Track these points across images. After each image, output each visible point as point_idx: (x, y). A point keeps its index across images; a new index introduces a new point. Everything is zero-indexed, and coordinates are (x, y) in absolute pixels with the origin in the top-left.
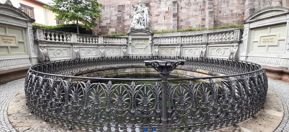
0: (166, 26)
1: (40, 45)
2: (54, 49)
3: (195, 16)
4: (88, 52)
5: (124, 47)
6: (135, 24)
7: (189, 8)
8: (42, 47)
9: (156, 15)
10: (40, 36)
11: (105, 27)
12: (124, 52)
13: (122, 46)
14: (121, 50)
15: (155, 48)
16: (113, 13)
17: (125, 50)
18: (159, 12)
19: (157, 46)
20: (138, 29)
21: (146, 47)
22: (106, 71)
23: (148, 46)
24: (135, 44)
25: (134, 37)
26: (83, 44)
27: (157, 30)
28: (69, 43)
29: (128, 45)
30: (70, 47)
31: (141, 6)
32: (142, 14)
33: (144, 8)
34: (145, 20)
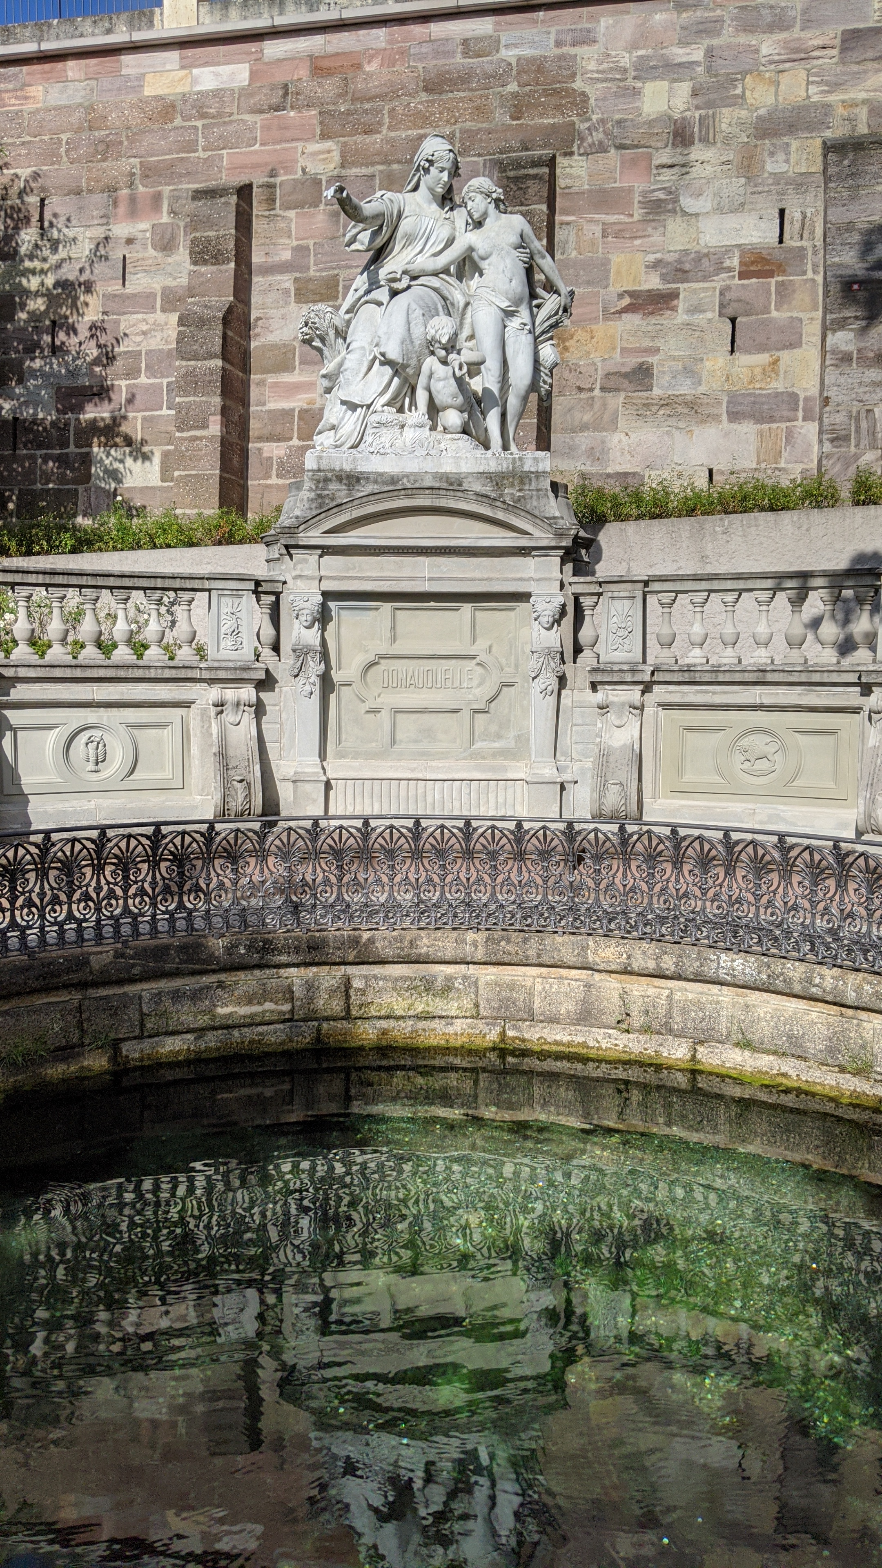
5: (231, 695)
6: (375, 418)
9: (627, 301)
11: (41, 428)
12: (224, 757)
13: (208, 685)
14: (195, 723)
15: (605, 708)
16: (133, 279)
17: (242, 730)
18: (670, 257)
19: (630, 686)
20: (398, 479)
21: (492, 700)
23: (522, 680)
24: (363, 658)
25: (354, 571)
27: (639, 478)
29: (281, 670)
31: (446, 202)
32: (456, 293)
33: (480, 224)
34: (492, 365)
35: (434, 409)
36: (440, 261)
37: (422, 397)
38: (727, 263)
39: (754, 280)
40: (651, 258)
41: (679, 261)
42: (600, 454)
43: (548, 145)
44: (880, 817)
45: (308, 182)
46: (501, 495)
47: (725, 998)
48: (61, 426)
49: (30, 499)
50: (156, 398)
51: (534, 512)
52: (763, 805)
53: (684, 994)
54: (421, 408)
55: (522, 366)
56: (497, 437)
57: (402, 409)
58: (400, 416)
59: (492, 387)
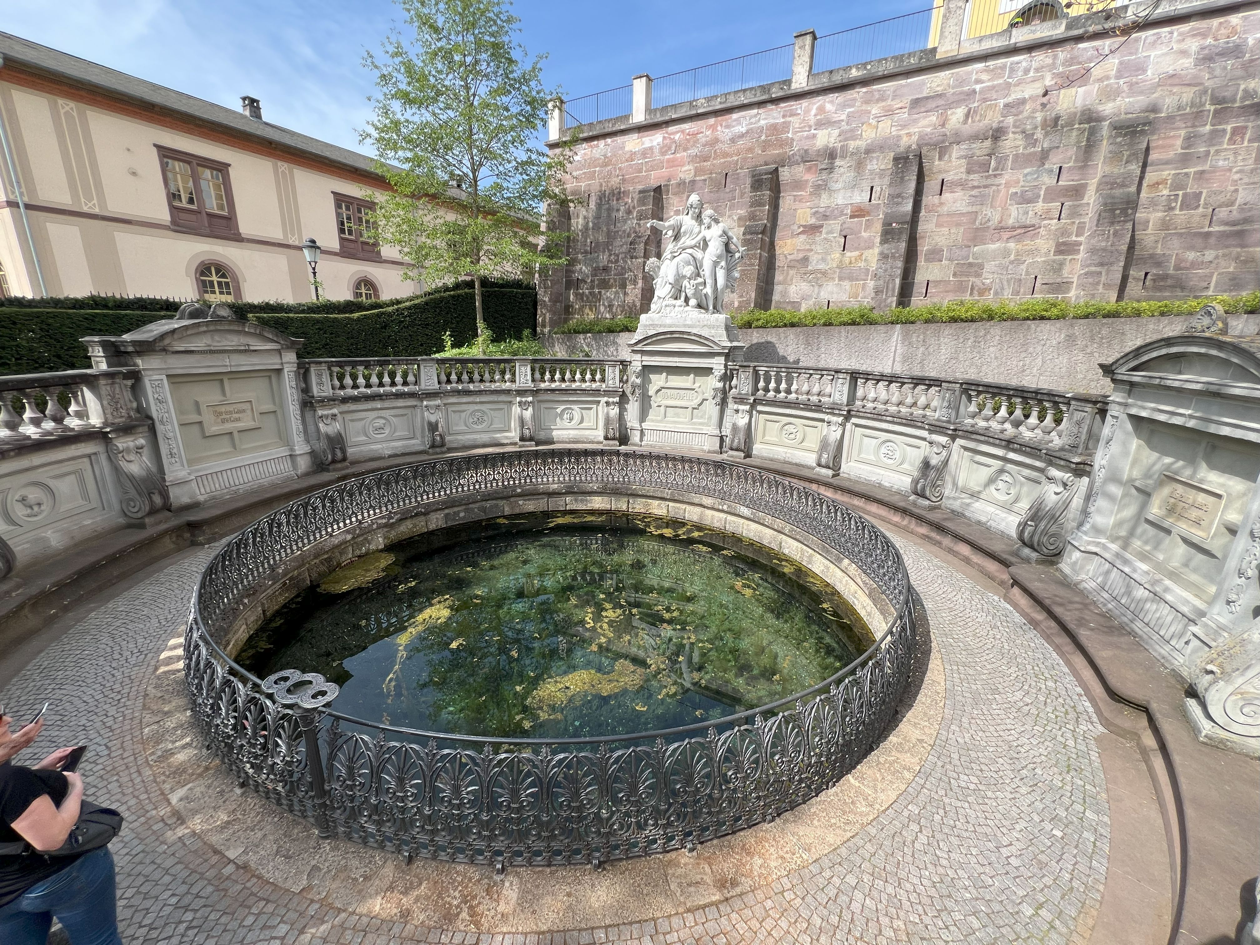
0: (846, 284)
1: (320, 412)
2: (364, 418)
3: (1013, 228)
4: (475, 419)
5: (611, 400)
6: (666, 303)
7: (986, 186)
8: (327, 417)
9: (801, 229)
10: (320, 384)
11: (586, 282)
12: (608, 421)
13: (604, 396)
14: (600, 408)
15: (737, 411)
16: (618, 225)
17: (614, 411)
18: (821, 210)
19: (746, 404)
20: (670, 326)
21: (700, 405)
22: (516, 502)
23: (710, 398)
24: (656, 388)
25: (653, 358)
26: (458, 392)
27: (799, 304)
28: (412, 395)
29: (628, 392)
30: (414, 407)
31: (699, 218)
32: (699, 254)
33: (709, 228)
34: (709, 282)
35: (687, 300)
36: (693, 243)
37: (683, 294)
38: (845, 211)
39: (856, 219)
40: (814, 210)
41: (825, 212)
42: (784, 294)
43: (775, 162)
44: (823, 461)
45: (682, 183)
46: (705, 333)
47: (742, 521)
48: (592, 281)
49: (582, 308)
50: (624, 270)
51: (716, 340)
52: (790, 451)
53: (730, 518)
54: (683, 298)
55: (721, 282)
56: (711, 308)
57: (676, 299)
58: (674, 302)
59: (708, 290)
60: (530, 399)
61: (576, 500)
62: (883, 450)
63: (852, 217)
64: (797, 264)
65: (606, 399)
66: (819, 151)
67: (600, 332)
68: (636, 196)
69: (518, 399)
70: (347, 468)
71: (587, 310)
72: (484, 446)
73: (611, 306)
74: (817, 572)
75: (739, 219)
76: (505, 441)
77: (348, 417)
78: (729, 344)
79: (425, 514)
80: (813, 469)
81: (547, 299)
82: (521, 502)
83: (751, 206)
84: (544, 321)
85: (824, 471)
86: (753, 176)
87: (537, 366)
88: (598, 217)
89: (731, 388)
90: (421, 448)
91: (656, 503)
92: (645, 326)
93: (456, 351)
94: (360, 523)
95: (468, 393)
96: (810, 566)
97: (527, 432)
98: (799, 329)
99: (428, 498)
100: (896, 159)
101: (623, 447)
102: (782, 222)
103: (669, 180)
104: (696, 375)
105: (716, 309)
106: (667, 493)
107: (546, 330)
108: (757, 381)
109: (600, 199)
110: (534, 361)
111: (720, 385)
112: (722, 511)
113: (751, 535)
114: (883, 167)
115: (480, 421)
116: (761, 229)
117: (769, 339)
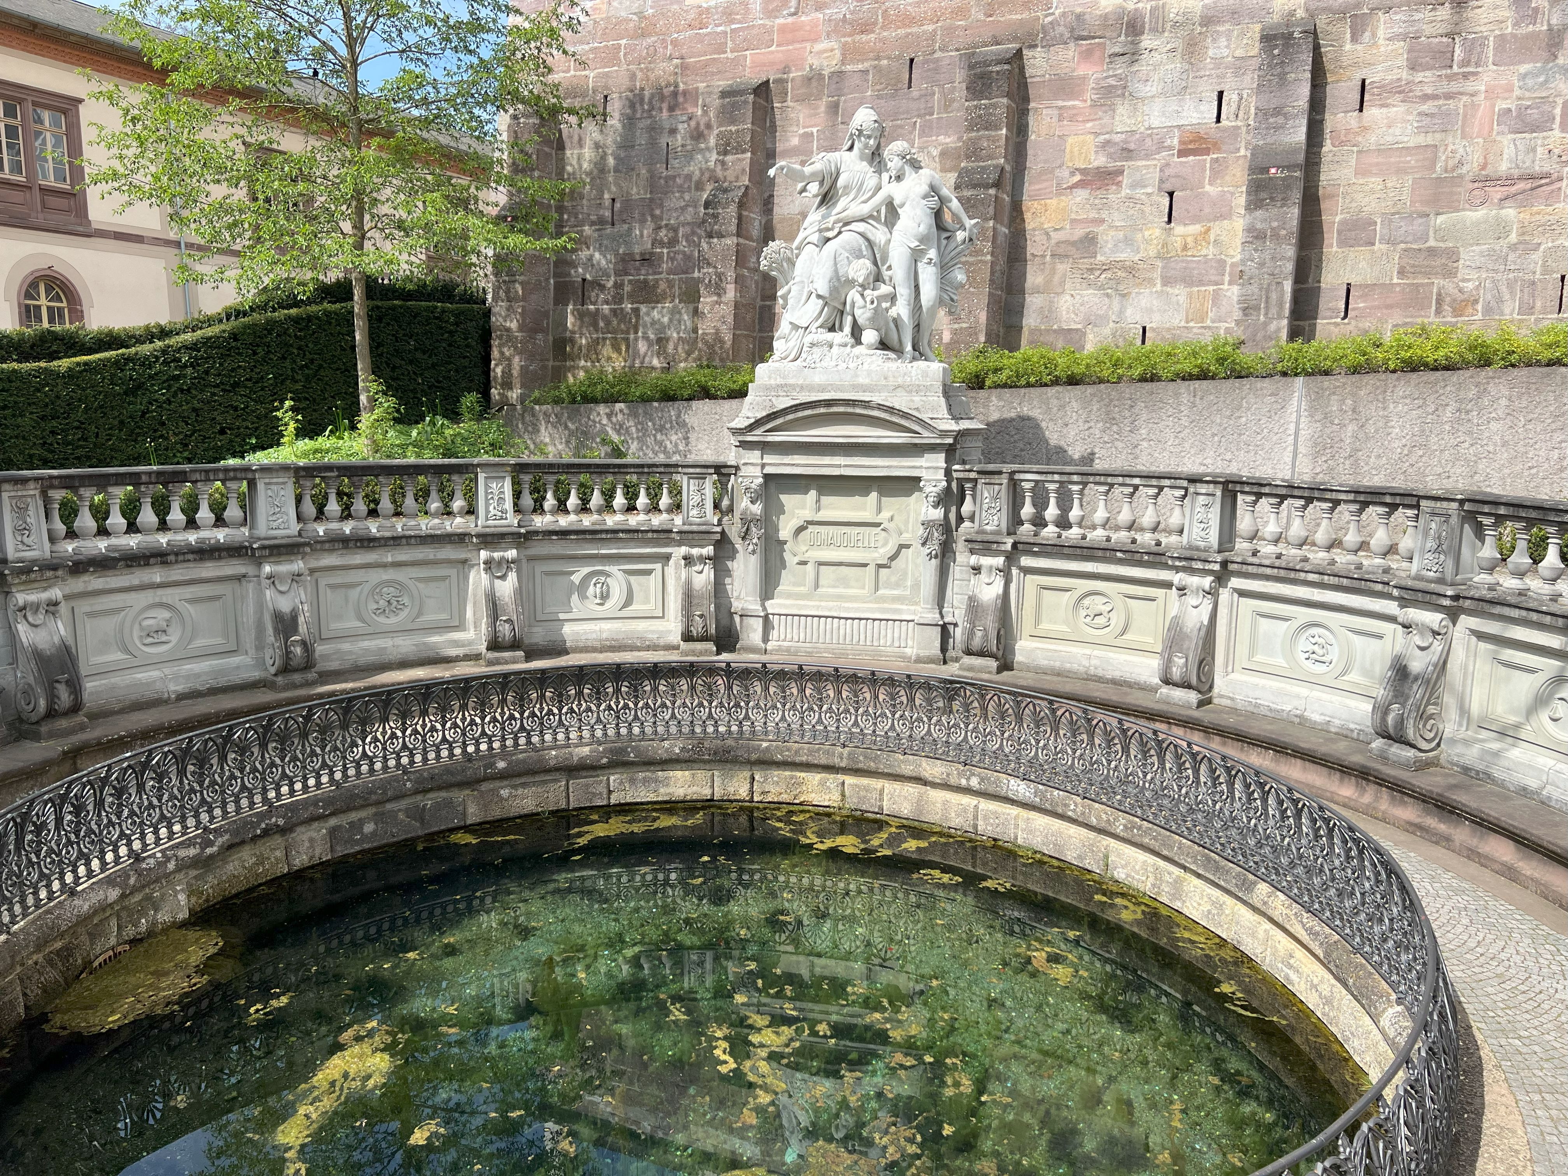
0: (1179, 293)
1: (21, 598)
2: (122, 609)
3: (1510, 180)
4: (383, 603)
5: (695, 551)
6: (808, 339)
7: (1448, 96)
8: (35, 607)
9: (1077, 178)
10: (23, 530)
11: (602, 287)
12: (689, 597)
13: (680, 544)
14: (670, 570)
15: (977, 570)
16: (674, 163)
17: (703, 577)
18: (1117, 138)
19: (997, 553)
20: (823, 389)
21: (893, 558)
22: (495, 792)
23: (917, 544)
24: (795, 523)
25: (787, 459)
26: (345, 543)
27: (1082, 334)
28: (235, 551)
29: (734, 533)
30: (240, 578)
31: (875, 157)
32: (879, 234)
33: (899, 178)
34: (904, 293)
35: (856, 333)
36: (866, 209)
37: (848, 321)
38: (1168, 142)
39: (1191, 158)
40: (1102, 138)
41: (1125, 142)
42: (1048, 313)
43: (1015, 39)
44: (1176, 673)
45: (814, 78)
46: (900, 402)
47: (1014, 811)
48: (618, 286)
49: (594, 345)
50: (690, 263)
51: (924, 417)
52: (1098, 652)
53: (987, 806)
54: (847, 329)
55: (929, 292)
56: (909, 348)
57: (832, 329)
58: (830, 336)
59: (902, 310)
60: (512, 554)
61: (632, 781)
62: (1303, 644)
63: (1182, 153)
64: (1072, 251)
65: (683, 550)
66: (1106, 17)
67: (645, 400)
68: (716, 102)
69: (484, 555)
70: (82, 728)
71: (607, 350)
72: (404, 664)
73: (662, 341)
74: (1195, 915)
75: (943, 154)
76: (453, 652)
77: (84, 606)
78: (953, 426)
79: (283, 831)
80: (1154, 690)
81: (513, 325)
82: (504, 793)
83: (970, 129)
84: (507, 373)
85: (1179, 694)
86: (971, 67)
87: (526, 478)
88: (626, 144)
89: (960, 519)
90: (256, 674)
91: (814, 778)
92: (768, 388)
93: (306, 444)
94: (137, 858)
95: (366, 542)
96: (1177, 905)
97: (505, 630)
98: (1090, 390)
99: (292, 792)
100: (1268, 39)
101: (725, 656)
102: (1035, 162)
103: (786, 70)
104: (882, 494)
105: (919, 352)
106: (840, 756)
107: (514, 395)
108: (1016, 504)
109: (632, 105)
110: (521, 468)
111: (938, 514)
112: (967, 791)
113: (1037, 842)
114: (1239, 53)
115: (392, 607)
116: (993, 177)
117: (1026, 410)
